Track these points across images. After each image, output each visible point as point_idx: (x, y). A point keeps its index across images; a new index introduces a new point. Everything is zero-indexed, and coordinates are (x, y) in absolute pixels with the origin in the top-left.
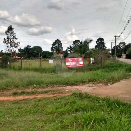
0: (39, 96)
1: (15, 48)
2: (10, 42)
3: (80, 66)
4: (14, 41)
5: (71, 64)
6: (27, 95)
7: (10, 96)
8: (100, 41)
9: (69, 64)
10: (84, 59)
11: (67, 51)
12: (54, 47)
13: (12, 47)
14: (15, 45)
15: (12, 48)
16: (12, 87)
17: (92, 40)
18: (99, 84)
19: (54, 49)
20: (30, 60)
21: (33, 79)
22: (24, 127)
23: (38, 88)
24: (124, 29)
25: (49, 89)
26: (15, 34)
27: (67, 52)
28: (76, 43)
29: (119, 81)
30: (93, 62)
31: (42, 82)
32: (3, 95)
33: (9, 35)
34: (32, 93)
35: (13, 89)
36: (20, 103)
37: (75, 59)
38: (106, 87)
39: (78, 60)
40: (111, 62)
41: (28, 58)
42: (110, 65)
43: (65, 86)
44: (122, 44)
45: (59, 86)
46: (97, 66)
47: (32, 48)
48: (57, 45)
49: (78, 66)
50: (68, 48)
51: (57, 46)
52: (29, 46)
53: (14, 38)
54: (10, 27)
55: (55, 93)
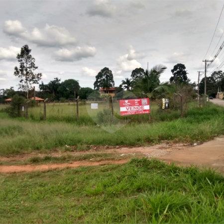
0: (75, 165)
1: (34, 83)
2: (25, 72)
3: (144, 112)
4: (32, 71)
5: (129, 110)
6: (54, 163)
7: (26, 164)
8: (178, 70)
9: (126, 110)
10: (152, 100)
11: (122, 87)
12: (99, 80)
13: (28, 82)
14: (33, 78)
15: (28, 84)
16: (30, 149)
17: (165, 68)
18: (177, 145)
19: (99, 84)
20: (58, 104)
21: (64, 135)
22: (49, 217)
23: (72, 151)
24: (221, 48)
25: (91, 152)
26: (34, 59)
27: (122, 89)
28: (138, 73)
29: (212, 138)
30: (167, 105)
31: (79, 142)
32: (14, 162)
33: (24, 61)
34: (64, 160)
35: (31, 152)
36: (42, 177)
37: (136, 100)
38: (190, 149)
39: (140, 104)
40: (198, 106)
41: (55, 99)
42: (196, 111)
43: (118, 148)
44: (217, 74)
45: (108, 148)
46: (173, 112)
47: (62, 83)
48: (104, 78)
49: (141, 113)
50: (124, 83)
51: (104, 80)
52: (57, 80)
53: (33, 66)
54: (25, 48)
55: (102, 160)
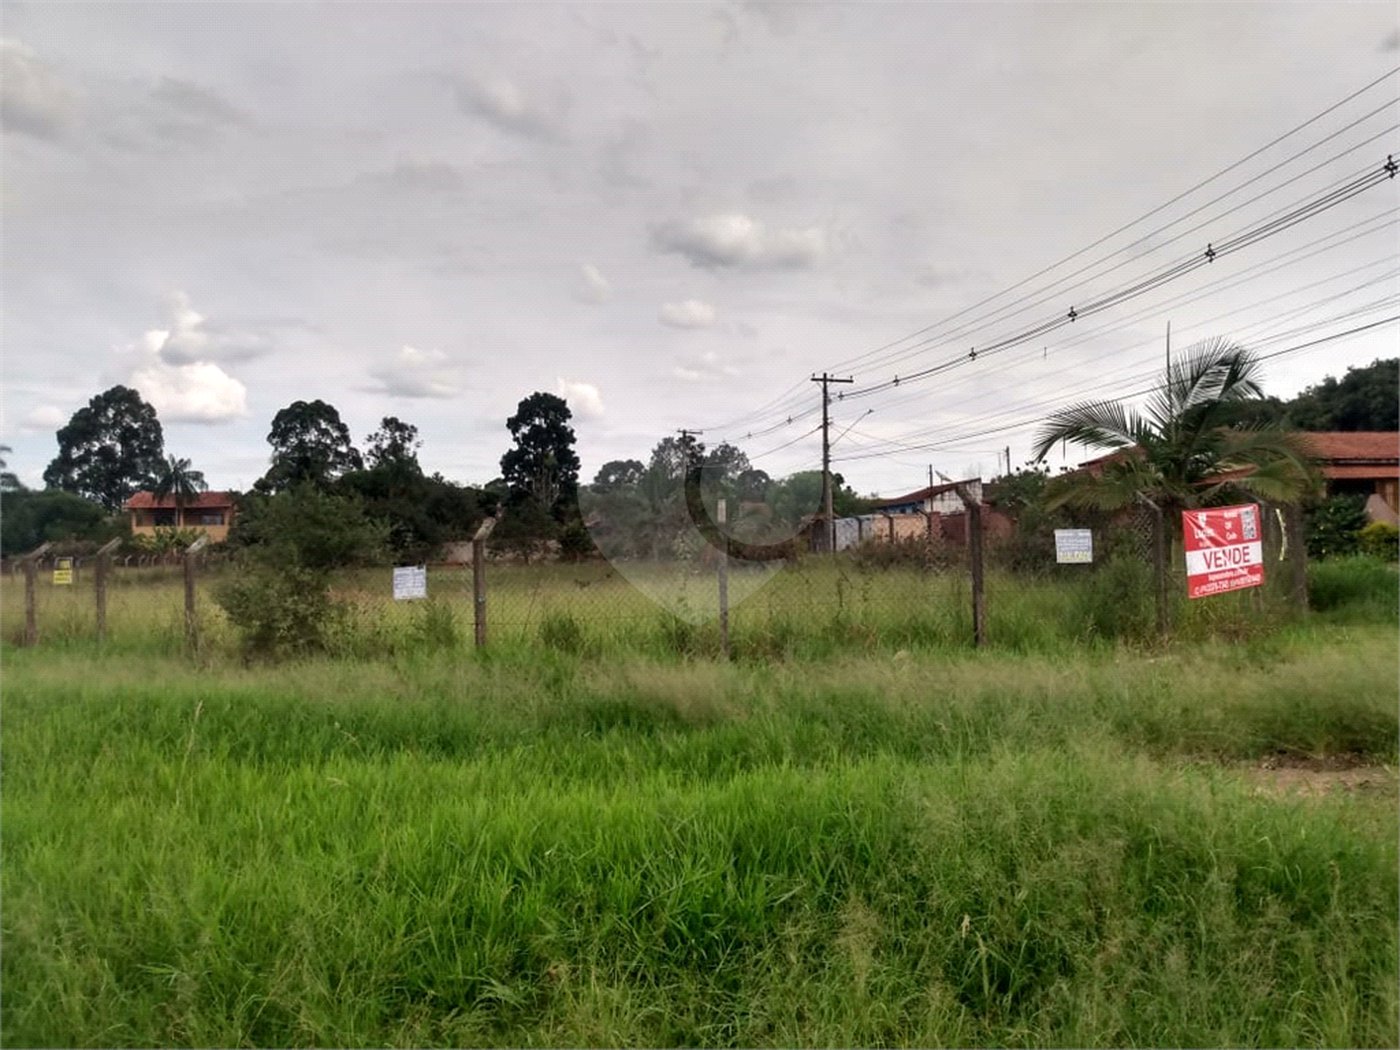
3: (1249, 579)
5: (1213, 566)
8: (537, 421)
9: (1204, 568)
12: (75, 453)
19: (75, 475)
37: (1226, 514)
49: (1243, 581)
